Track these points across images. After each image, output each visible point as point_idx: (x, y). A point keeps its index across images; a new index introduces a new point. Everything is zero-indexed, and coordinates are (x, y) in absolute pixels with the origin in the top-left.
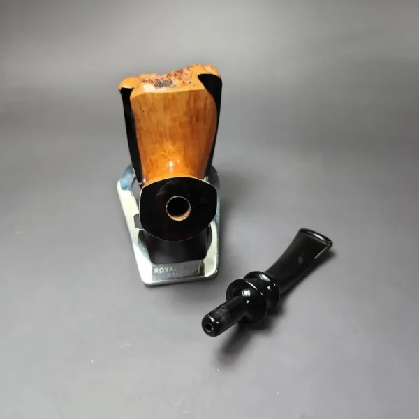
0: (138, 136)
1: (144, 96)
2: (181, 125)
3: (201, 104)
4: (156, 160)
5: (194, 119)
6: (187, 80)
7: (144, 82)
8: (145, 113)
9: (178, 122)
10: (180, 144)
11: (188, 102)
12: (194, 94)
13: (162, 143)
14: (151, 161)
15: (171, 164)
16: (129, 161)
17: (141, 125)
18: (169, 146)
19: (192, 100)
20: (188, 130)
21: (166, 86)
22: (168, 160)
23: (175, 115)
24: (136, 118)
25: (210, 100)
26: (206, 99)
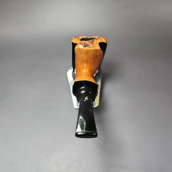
0: (75, 59)
1: (79, 49)
2: (90, 59)
3: (98, 53)
4: (80, 68)
5: (95, 57)
6: (95, 45)
7: (80, 44)
8: (79, 54)
9: (89, 58)
10: (89, 64)
11: (94, 53)
12: (96, 51)
13: (83, 63)
14: (79, 68)
15: (85, 70)
16: (71, 64)
17: (77, 56)
18: (85, 65)
19: (95, 52)
20: (92, 61)
21: (87, 47)
22: (84, 69)
23: (89, 56)
24: (76, 54)
25: (102, 52)
26: (100, 52)
